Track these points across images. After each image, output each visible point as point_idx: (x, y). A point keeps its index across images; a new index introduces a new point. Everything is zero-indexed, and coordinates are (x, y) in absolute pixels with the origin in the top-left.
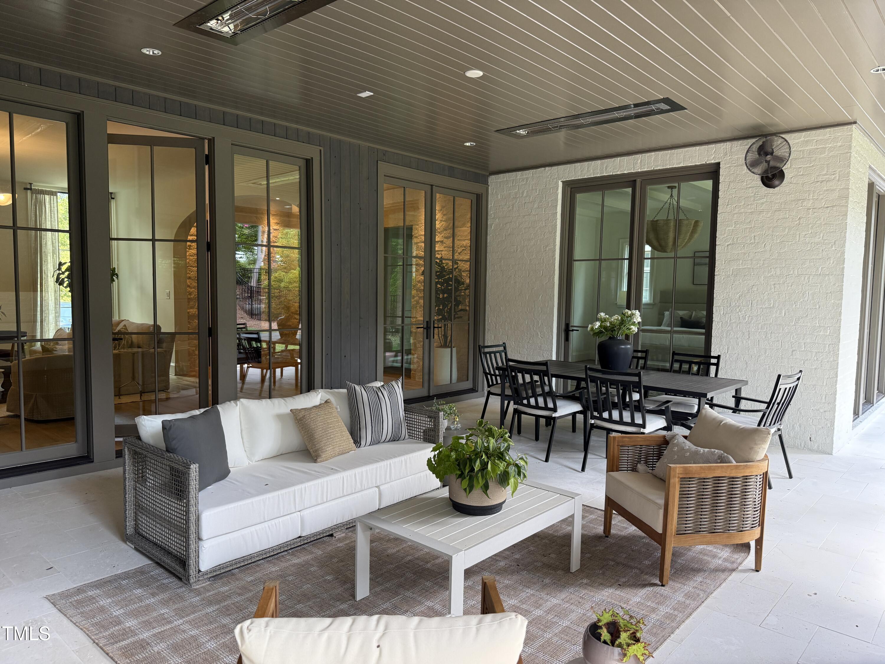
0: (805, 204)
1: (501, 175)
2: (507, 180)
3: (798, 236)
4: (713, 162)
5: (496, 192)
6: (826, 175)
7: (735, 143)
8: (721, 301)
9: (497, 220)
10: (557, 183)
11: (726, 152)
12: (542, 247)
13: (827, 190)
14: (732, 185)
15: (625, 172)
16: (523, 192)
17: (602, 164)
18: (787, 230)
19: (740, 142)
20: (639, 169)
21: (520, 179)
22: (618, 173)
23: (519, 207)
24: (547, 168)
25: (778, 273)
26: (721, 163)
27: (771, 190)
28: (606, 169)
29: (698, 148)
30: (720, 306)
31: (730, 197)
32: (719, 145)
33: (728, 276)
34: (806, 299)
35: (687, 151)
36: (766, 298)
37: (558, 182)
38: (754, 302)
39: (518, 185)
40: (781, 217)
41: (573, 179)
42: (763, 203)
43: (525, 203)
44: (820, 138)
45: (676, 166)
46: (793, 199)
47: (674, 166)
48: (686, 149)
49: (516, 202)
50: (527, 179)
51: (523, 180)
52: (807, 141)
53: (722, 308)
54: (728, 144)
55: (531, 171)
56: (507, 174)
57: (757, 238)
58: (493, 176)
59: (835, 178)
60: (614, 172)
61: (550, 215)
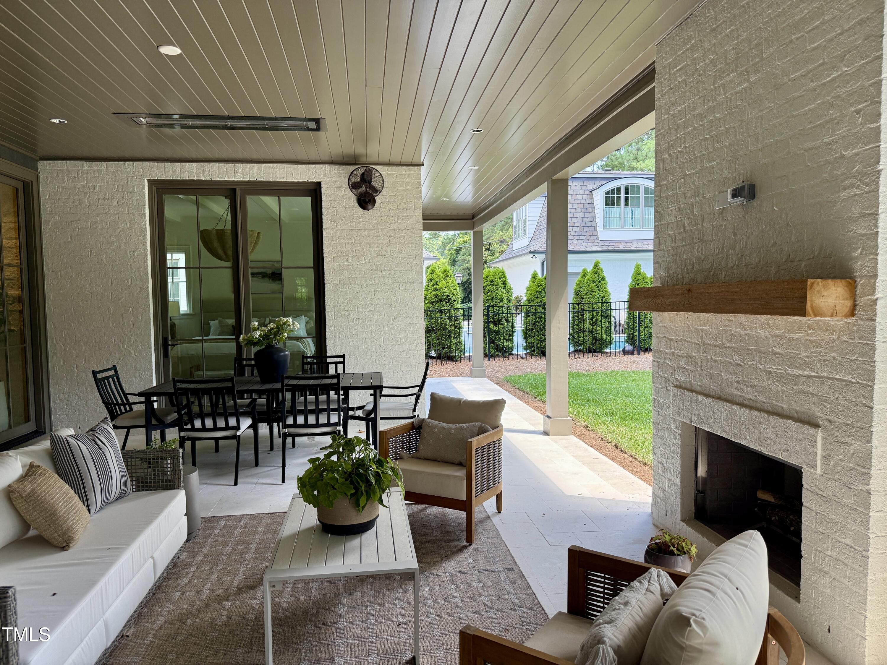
0: (392, 225)
1: (59, 163)
2: (67, 170)
3: (389, 251)
4: (314, 181)
5: (52, 182)
6: (405, 203)
7: (333, 167)
8: (331, 307)
9: (56, 216)
10: (142, 180)
11: (326, 174)
12: (128, 252)
13: (407, 216)
14: (333, 204)
15: (226, 179)
16: (94, 187)
17: (197, 168)
18: (381, 246)
19: (337, 166)
20: (239, 177)
21: (88, 171)
22: (218, 179)
23: (90, 203)
24: (127, 162)
25: (377, 281)
26: (322, 183)
27: (366, 212)
28: (203, 173)
29: (299, 166)
30: (331, 311)
31: (333, 214)
32: (319, 166)
33: (337, 285)
34: (399, 302)
35: (289, 167)
36: (369, 302)
37: (144, 180)
38: (359, 307)
39: (87, 177)
40: (376, 235)
41: (163, 178)
42: (360, 223)
43: (99, 199)
44: (399, 173)
45: (280, 180)
46: (383, 221)
47: (278, 180)
48: (288, 165)
49: (85, 197)
50: (99, 172)
51: (93, 172)
52: (390, 174)
53: (333, 312)
54: (327, 167)
55: (105, 163)
56: (68, 162)
57: (358, 252)
58: (45, 162)
59: (412, 207)
60: (214, 178)
61: (136, 215)
